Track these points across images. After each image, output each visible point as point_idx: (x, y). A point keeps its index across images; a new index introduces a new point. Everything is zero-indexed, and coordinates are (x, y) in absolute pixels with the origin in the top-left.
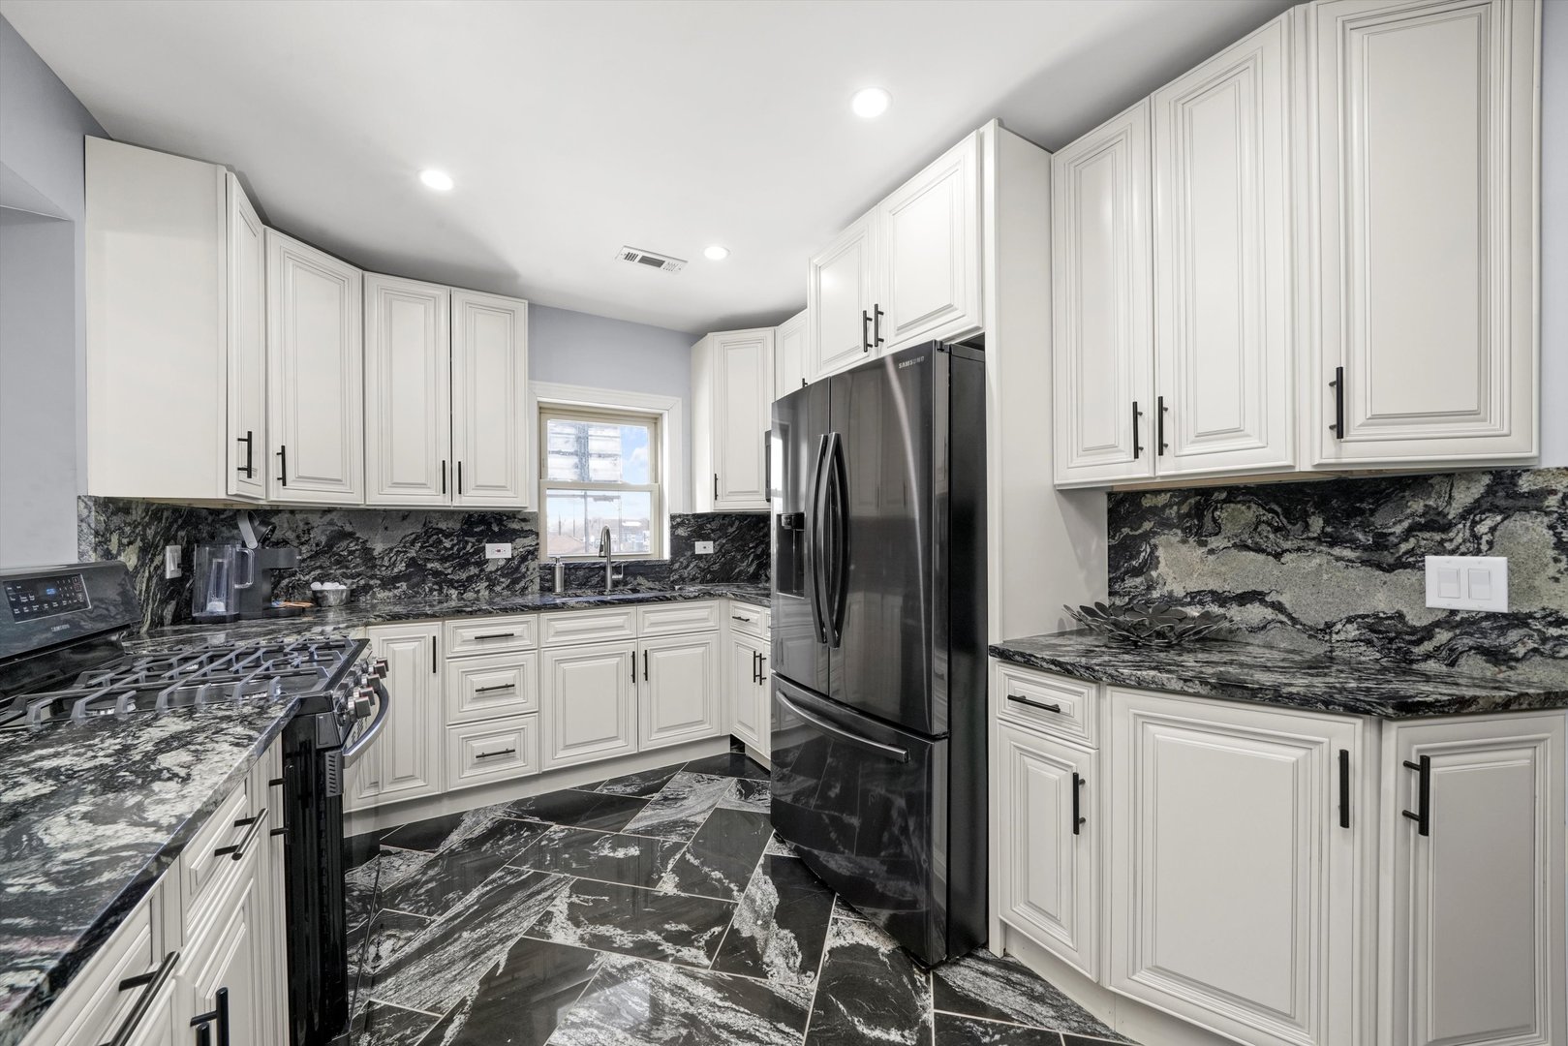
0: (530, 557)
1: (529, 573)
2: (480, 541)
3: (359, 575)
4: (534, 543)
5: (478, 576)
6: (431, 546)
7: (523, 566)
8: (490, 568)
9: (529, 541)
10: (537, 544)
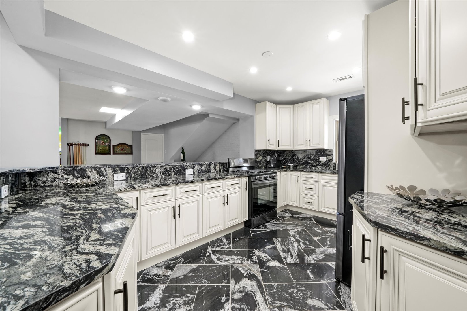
0: (331, 161)
1: (330, 165)
2: (319, 156)
3: (297, 163)
4: (332, 157)
5: (319, 165)
6: (309, 157)
7: (329, 163)
8: (321, 163)
9: (330, 157)
10: (333, 158)
